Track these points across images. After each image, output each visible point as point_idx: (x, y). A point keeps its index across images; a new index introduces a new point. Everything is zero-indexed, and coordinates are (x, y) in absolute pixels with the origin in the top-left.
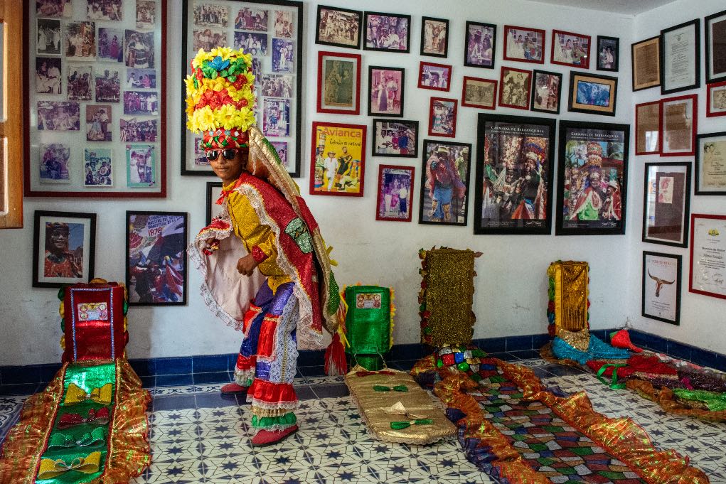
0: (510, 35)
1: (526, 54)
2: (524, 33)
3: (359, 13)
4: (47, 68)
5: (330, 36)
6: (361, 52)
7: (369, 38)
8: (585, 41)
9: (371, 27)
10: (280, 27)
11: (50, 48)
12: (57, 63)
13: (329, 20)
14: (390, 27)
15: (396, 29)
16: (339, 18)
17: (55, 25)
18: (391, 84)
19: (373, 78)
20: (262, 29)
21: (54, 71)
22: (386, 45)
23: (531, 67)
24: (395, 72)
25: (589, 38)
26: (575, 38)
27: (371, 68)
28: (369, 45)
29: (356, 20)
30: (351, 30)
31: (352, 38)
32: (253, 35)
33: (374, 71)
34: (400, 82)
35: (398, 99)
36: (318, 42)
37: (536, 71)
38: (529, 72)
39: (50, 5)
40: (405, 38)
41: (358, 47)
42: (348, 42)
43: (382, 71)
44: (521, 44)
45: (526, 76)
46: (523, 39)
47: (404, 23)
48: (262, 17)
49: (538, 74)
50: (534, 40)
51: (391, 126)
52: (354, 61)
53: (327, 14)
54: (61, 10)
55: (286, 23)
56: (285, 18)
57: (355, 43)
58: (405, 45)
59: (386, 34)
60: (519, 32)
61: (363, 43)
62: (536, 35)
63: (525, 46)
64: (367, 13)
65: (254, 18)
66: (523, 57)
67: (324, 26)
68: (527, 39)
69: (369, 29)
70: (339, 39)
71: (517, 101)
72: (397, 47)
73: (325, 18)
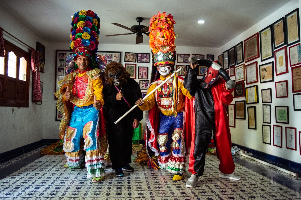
0: (179, 56)
1: (184, 61)
2: (183, 56)
3: (136, 53)
4: (61, 70)
5: (128, 60)
6: (136, 63)
7: (138, 59)
8: (203, 56)
9: (139, 57)
10: (115, 58)
11: (61, 65)
12: (63, 69)
13: (128, 56)
14: (144, 56)
15: (146, 57)
16: (131, 55)
17: (63, 60)
18: (144, 71)
19: (140, 70)
20: (111, 59)
21: (62, 71)
22: (143, 61)
23: (185, 64)
24: (146, 68)
25: (204, 55)
26: (199, 56)
27: (139, 67)
28: (138, 61)
29: (135, 55)
30: (134, 58)
31: (134, 60)
32: (108, 60)
33: (140, 68)
34: (147, 70)
35: (146, 75)
36: (125, 61)
37: (187, 66)
38: (185, 66)
39: (61, 56)
40: (148, 59)
41: (135, 62)
42: (133, 61)
43: (142, 68)
44: (182, 58)
45: (184, 67)
46: (183, 57)
47: (148, 55)
48: (111, 56)
49: (188, 66)
50: (186, 57)
51: (144, 82)
52: (134, 65)
53: (127, 54)
54: (64, 57)
55: (117, 57)
56: (116, 56)
57: (135, 61)
58: (148, 61)
59: (143, 58)
60: (181, 55)
61: (137, 61)
62: (187, 56)
63: (183, 59)
64: (138, 53)
65: (109, 56)
66: (183, 62)
67: (126, 57)
68: (184, 57)
69: (138, 57)
70: (130, 60)
71: (181, 74)
72: (146, 61)
73: (127, 55)
